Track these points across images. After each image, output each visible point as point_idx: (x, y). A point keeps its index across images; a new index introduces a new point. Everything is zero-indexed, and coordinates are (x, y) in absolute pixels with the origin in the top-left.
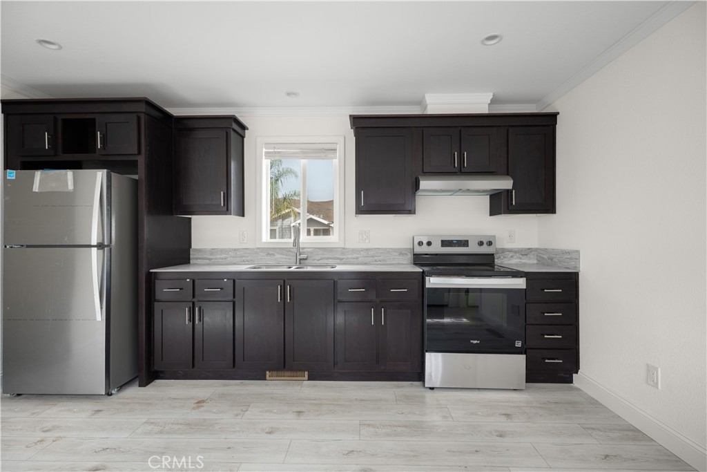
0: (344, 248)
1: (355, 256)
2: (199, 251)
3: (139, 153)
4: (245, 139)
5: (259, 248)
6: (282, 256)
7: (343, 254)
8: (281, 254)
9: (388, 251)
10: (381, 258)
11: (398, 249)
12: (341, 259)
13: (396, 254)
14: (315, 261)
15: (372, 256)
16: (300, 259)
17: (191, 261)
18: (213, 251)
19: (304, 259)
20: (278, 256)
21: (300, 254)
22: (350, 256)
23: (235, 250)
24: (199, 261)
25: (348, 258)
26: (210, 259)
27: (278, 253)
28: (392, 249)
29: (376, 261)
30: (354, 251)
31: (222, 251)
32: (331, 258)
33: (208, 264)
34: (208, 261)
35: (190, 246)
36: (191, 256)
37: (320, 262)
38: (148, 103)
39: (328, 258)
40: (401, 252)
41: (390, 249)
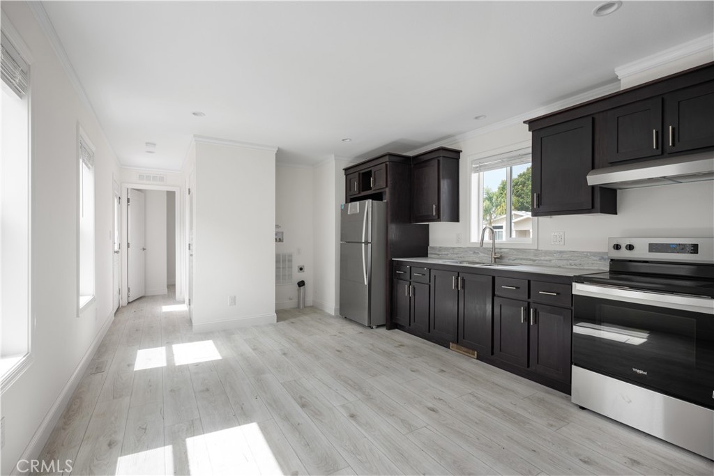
0: (537, 250)
1: (547, 258)
2: (433, 248)
3: (387, 186)
4: (460, 160)
5: (468, 248)
6: (484, 255)
7: (535, 256)
8: (484, 253)
9: (586, 255)
10: (578, 262)
11: (599, 253)
12: (534, 261)
13: (597, 258)
14: (511, 261)
15: (568, 260)
16: (495, 258)
17: (429, 255)
18: (441, 249)
19: (498, 258)
20: (481, 255)
21: (495, 254)
22: (543, 258)
23: (454, 248)
24: (433, 256)
25: (541, 260)
26: (439, 255)
27: (481, 252)
28: (590, 252)
29: (570, 265)
30: (547, 253)
31: (447, 249)
32: (524, 259)
33: (438, 258)
34: (437, 256)
35: (428, 245)
36: (429, 252)
37: (516, 261)
38: (391, 155)
39: (521, 259)
40: (601, 257)
41: (588, 252)
